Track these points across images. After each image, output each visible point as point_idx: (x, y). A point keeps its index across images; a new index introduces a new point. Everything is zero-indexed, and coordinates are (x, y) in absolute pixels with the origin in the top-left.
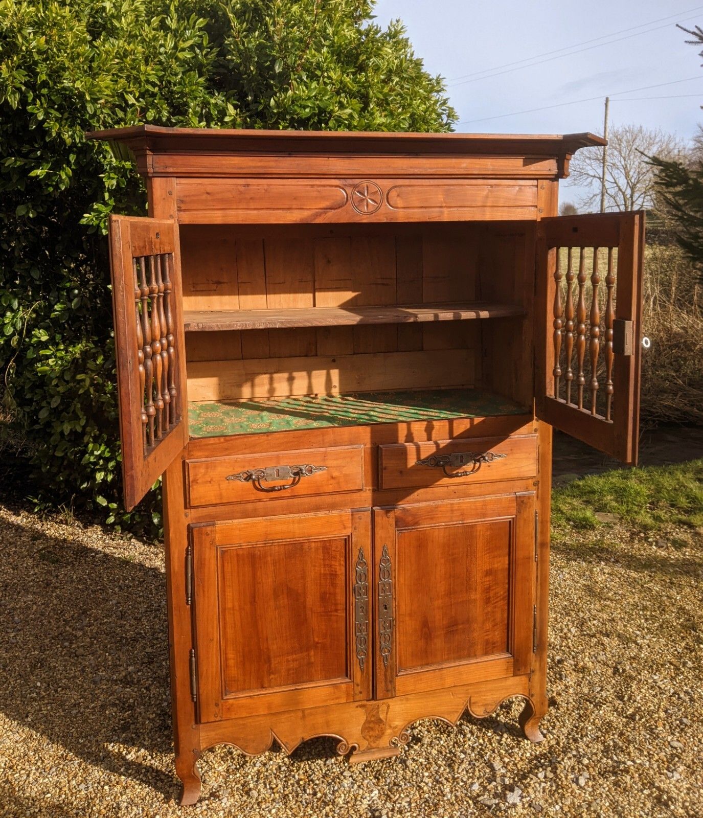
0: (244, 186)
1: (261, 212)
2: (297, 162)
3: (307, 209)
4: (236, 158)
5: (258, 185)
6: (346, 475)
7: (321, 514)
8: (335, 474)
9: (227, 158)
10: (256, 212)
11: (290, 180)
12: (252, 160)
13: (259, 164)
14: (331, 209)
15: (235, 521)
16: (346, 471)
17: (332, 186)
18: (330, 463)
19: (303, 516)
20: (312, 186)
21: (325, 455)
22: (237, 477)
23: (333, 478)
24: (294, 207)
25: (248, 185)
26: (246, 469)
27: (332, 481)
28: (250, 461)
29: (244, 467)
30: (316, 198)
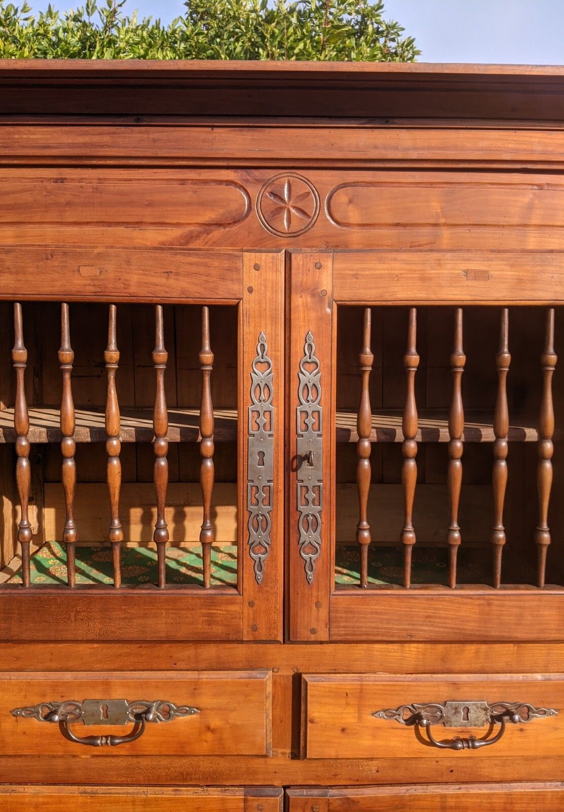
0: (56, 180)
1: (87, 229)
2: (151, 136)
3: (172, 224)
4: (39, 129)
5: (81, 180)
6: (234, 727)
7: (187, 793)
8: (215, 722)
9: (22, 129)
10: (76, 229)
11: (141, 171)
12: (67, 132)
13: (81, 139)
14: (219, 225)
15: (31, 789)
16: (235, 718)
17: (220, 182)
18: (206, 700)
19: (151, 792)
20: (183, 182)
21: (195, 688)
22: (32, 712)
23: (208, 728)
24: (147, 220)
25: (63, 180)
26: (48, 700)
27: (209, 736)
28: (55, 686)
29: (44, 695)
30: (189, 204)
